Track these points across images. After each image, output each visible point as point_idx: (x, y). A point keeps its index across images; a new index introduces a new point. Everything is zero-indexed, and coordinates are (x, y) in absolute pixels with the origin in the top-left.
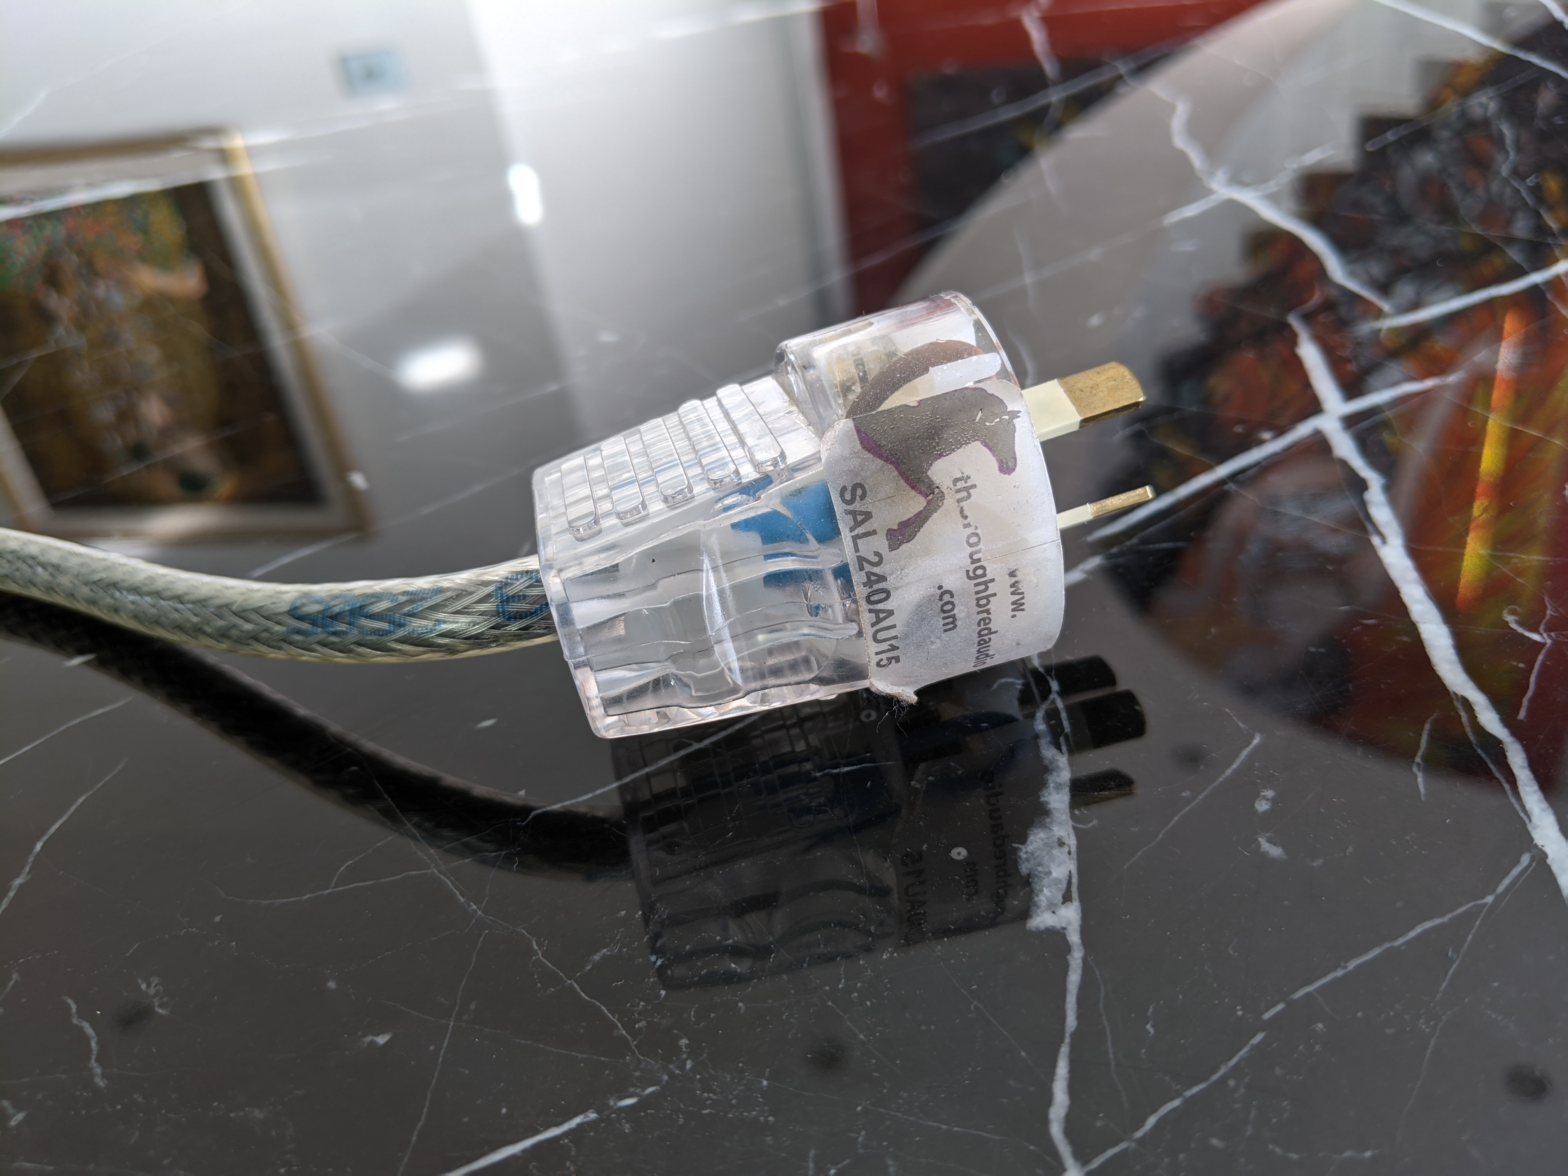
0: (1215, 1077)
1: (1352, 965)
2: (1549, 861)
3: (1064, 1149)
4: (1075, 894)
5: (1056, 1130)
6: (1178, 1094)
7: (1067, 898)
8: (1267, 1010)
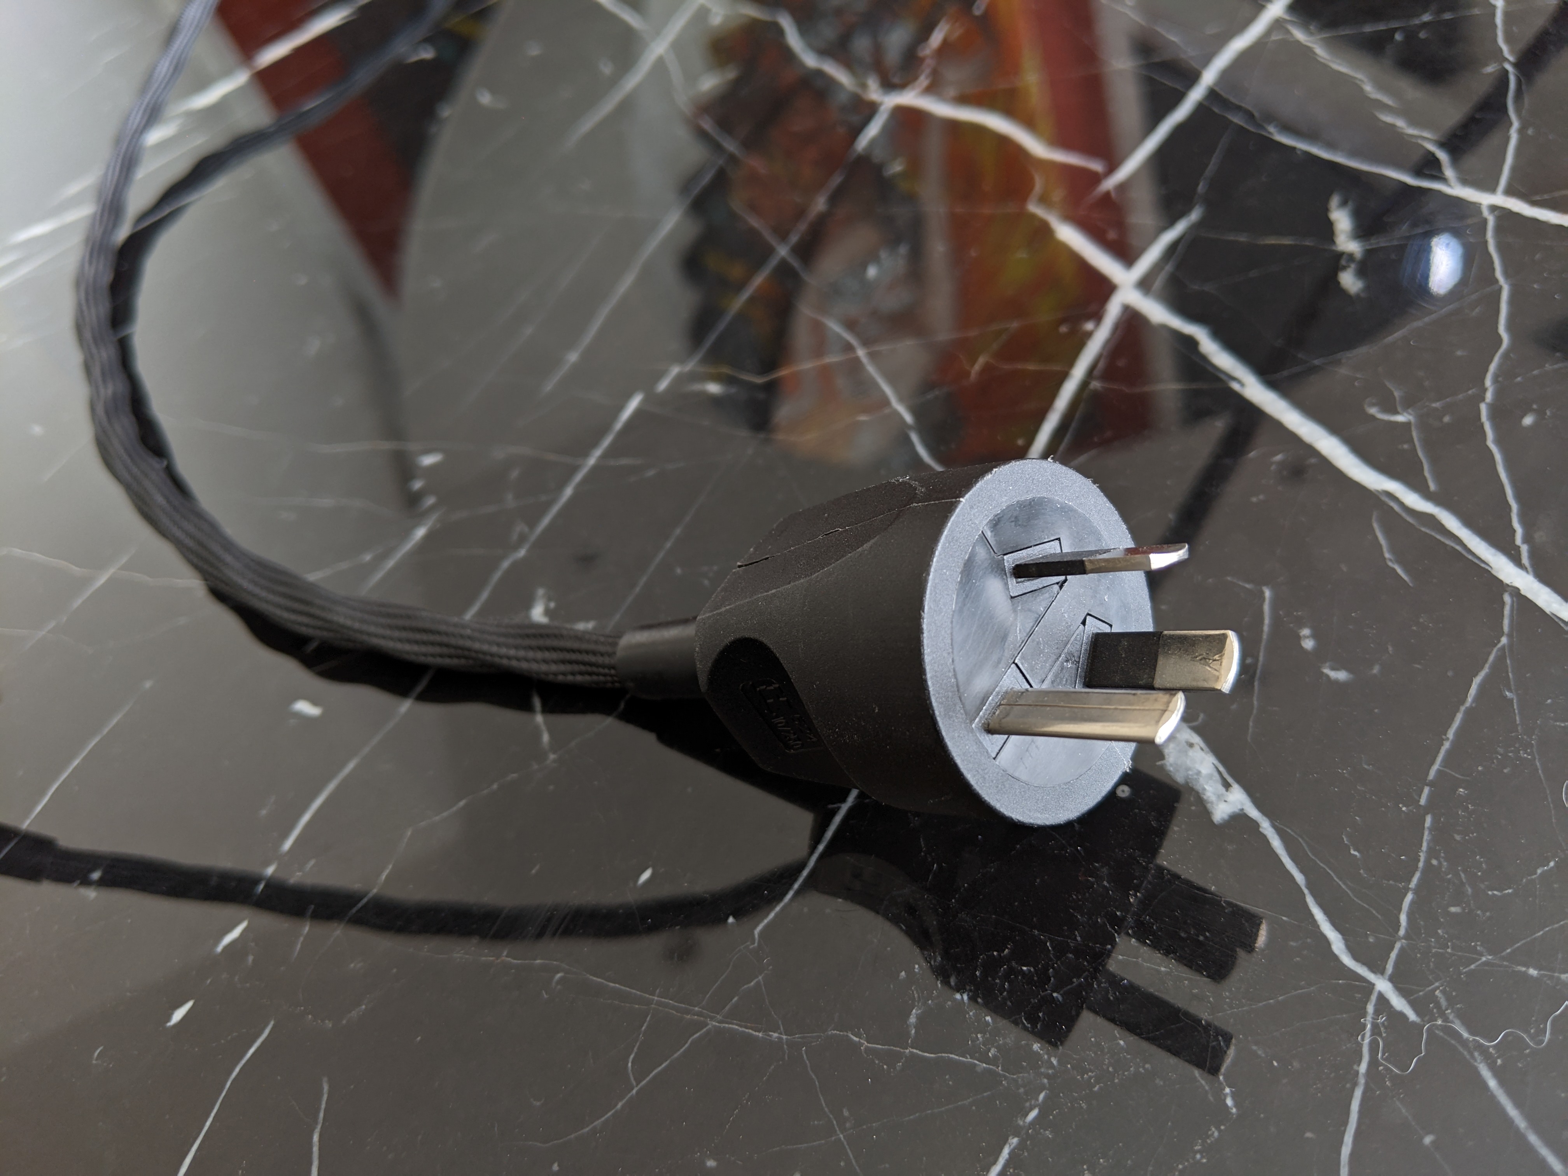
0: (1421, 865)
1: (1451, 734)
2: (1523, 592)
3: (1362, 971)
4: (1230, 780)
5: (1347, 960)
6: (1407, 889)
7: (1227, 786)
8: (1420, 797)
